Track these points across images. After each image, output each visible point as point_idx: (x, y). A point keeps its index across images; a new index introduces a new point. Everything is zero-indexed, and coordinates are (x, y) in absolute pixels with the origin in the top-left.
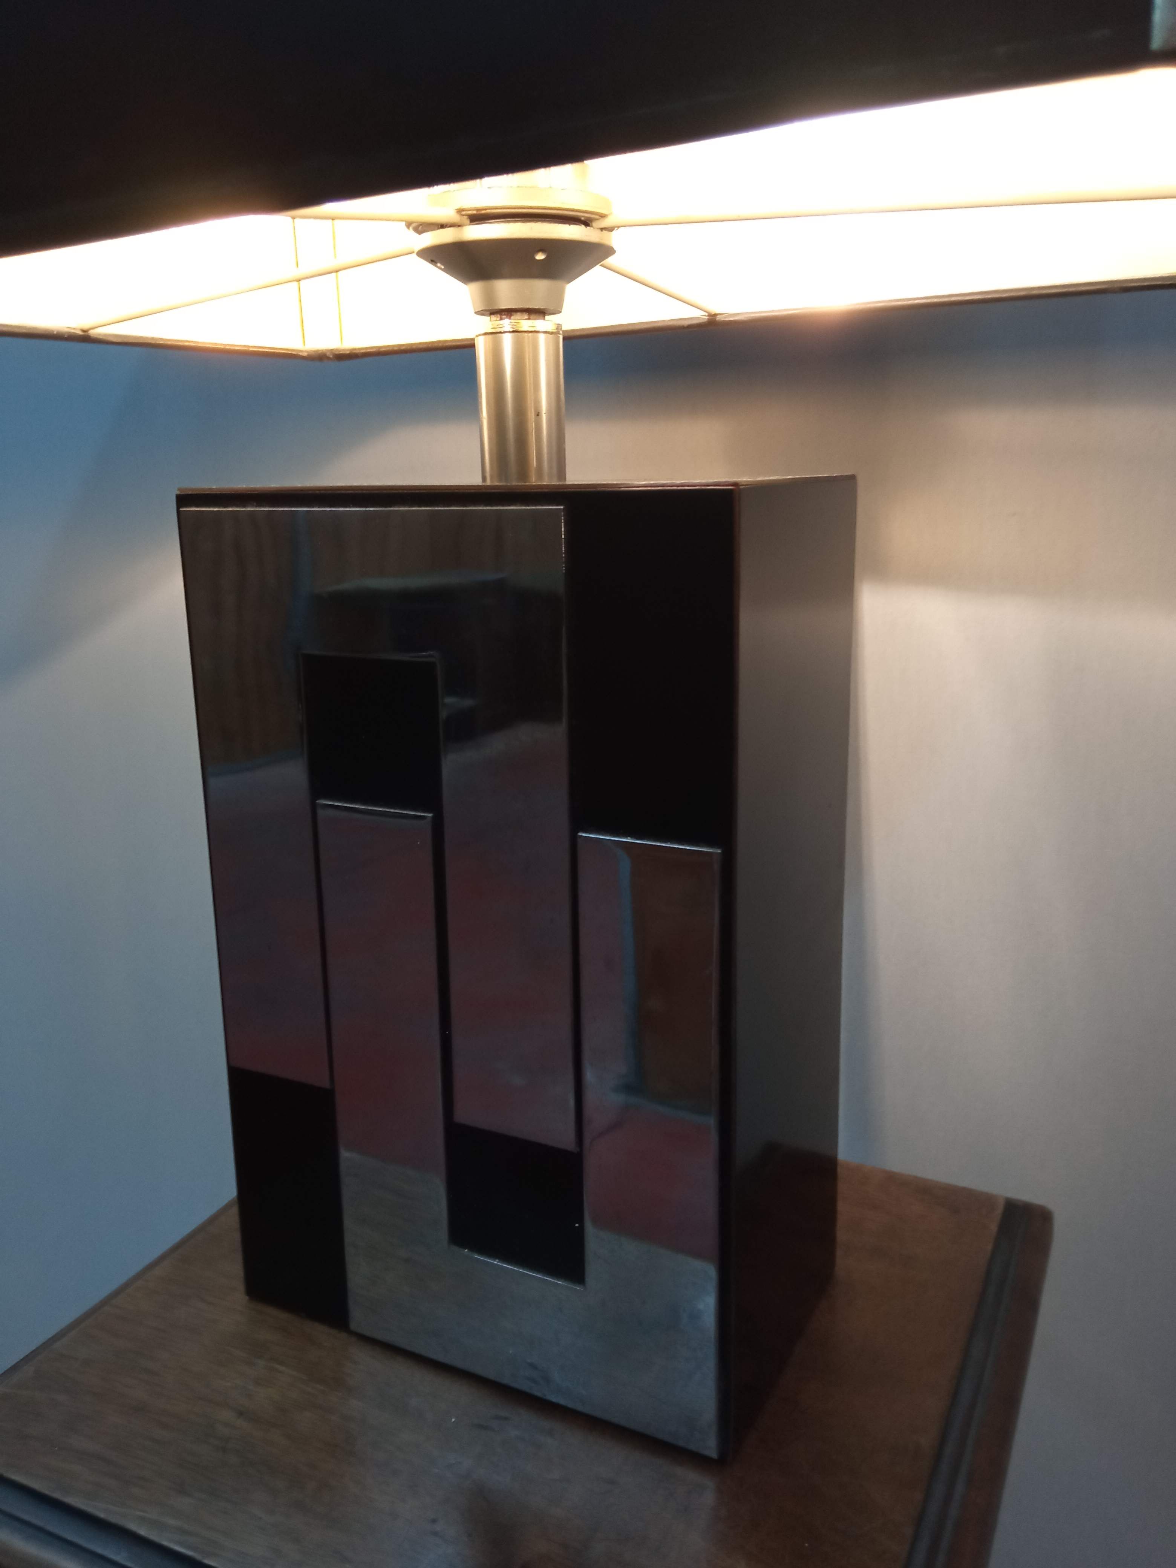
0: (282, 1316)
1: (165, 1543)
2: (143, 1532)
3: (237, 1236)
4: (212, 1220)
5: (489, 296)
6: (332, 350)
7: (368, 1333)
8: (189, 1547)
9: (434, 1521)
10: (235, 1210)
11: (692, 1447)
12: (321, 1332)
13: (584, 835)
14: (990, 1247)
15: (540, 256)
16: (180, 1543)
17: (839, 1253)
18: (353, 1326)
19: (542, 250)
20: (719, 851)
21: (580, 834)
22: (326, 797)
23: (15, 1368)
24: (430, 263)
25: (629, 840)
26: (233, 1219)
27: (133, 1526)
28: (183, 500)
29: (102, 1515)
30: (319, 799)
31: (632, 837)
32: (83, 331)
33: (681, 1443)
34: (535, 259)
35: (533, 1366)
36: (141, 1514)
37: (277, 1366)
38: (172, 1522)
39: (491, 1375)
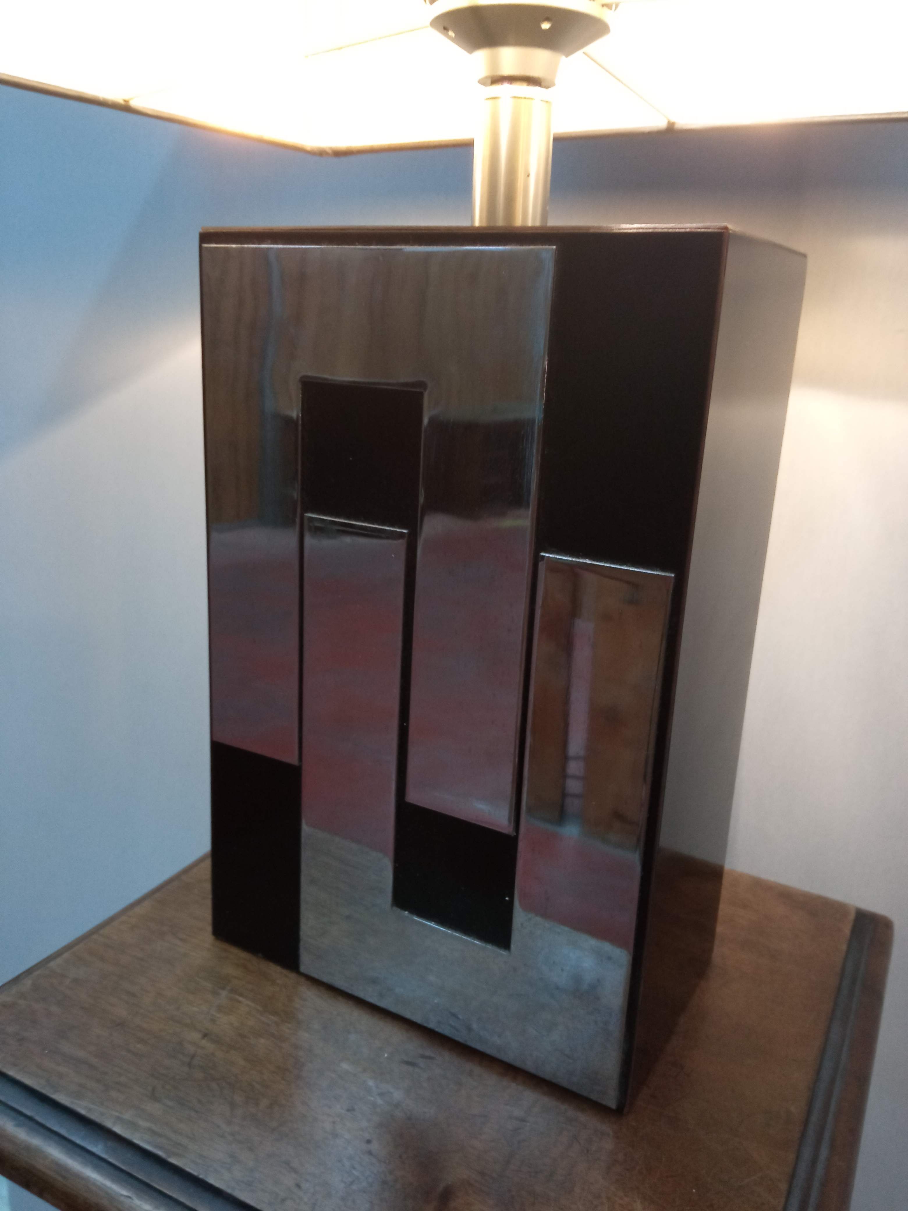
0: (243, 955)
1: (136, 1141)
2: (118, 1129)
3: (208, 886)
4: (186, 871)
5: (494, 62)
6: (331, 148)
7: (315, 976)
8: (156, 1147)
9: (369, 1142)
10: (208, 863)
11: (594, 1097)
12: (274, 970)
13: (547, 555)
14: (844, 947)
15: (546, 26)
16: (149, 1143)
17: (717, 942)
18: (303, 969)
19: (547, 19)
20: (673, 575)
21: (543, 554)
22: (312, 512)
23: (16, 980)
24: (439, 31)
25: (588, 561)
26: (206, 870)
27: (108, 1124)
28: (205, 237)
29: (83, 1112)
30: (307, 512)
31: (590, 559)
32: (125, 101)
33: (585, 1093)
34: (540, 27)
35: (454, 1015)
36: (117, 1114)
37: (237, 997)
38: (143, 1123)
39: (417, 1018)
